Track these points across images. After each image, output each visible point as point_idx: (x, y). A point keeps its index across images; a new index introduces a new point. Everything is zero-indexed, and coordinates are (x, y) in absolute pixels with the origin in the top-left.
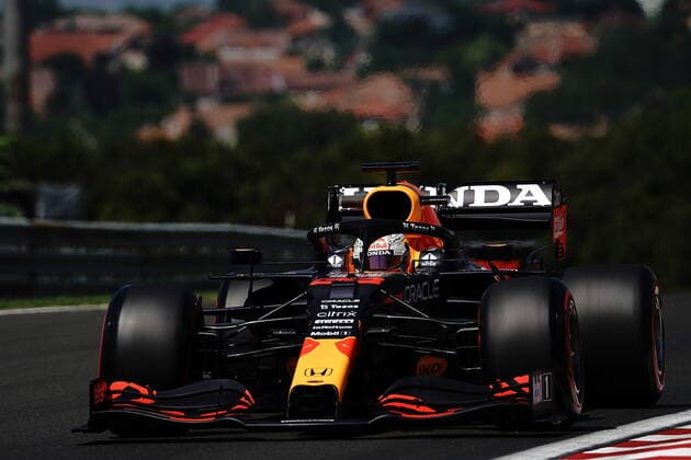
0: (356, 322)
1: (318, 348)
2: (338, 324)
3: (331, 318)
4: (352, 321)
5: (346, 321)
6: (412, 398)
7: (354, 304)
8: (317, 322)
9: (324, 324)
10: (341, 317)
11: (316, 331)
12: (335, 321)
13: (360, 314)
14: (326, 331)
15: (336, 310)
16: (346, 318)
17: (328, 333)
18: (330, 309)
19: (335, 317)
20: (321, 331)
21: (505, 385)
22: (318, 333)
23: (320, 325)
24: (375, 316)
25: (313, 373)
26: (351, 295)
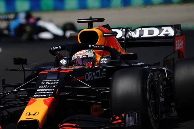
0: (55, 90)
1: (35, 103)
2: (47, 91)
3: (45, 88)
4: (53, 89)
5: (51, 90)
6: (74, 125)
7: (56, 82)
8: (38, 90)
9: (41, 91)
10: (49, 88)
11: (36, 95)
12: (46, 90)
13: (58, 86)
14: (41, 94)
15: (48, 85)
16: (51, 88)
17: (41, 96)
18: (45, 84)
19: (47, 88)
20: (39, 94)
21: (118, 118)
22: (37, 96)
23: (39, 92)
24: (66, 87)
25: (30, 114)
26: (56, 78)
